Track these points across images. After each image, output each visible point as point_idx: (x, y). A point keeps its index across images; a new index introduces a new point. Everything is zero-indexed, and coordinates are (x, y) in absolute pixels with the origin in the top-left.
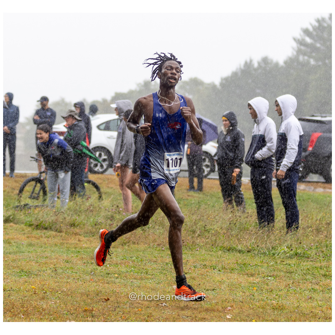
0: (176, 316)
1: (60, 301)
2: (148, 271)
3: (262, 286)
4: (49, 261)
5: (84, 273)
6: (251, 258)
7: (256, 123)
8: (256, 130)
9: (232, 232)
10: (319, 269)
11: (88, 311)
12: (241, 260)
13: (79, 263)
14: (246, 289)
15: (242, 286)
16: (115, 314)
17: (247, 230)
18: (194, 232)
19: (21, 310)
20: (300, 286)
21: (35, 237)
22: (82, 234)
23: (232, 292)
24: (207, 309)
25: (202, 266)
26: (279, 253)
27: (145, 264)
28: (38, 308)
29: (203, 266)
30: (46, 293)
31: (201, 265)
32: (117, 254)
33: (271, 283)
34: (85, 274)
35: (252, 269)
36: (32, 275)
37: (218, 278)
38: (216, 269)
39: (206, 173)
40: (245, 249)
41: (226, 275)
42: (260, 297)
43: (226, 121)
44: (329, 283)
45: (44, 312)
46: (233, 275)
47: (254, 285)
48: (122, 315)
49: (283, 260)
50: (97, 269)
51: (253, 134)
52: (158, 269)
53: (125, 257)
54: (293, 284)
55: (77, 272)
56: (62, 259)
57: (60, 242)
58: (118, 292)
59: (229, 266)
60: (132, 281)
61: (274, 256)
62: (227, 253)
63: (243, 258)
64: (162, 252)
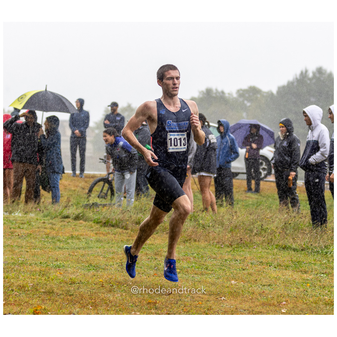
0: (234, 309)
1: (126, 294)
2: (208, 267)
3: (315, 283)
4: (115, 256)
6: (305, 256)
7: (311, 129)
8: (310, 135)
9: (287, 231)
11: (152, 303)
12: (295, 258)
13: (144, 258)
14: (300, 286)
15: (296, 282)
16: (177, 307)
17: (302, 230)
18: (252, 231)
19: (89, 302)
21: (102, 234)
23: (286, 288)
24: (263, 303)
25: (259, 262)
27: (206, 260)
28: (105, 300)
30: (113, 286)
31: (258, 262)
32: (180, 250)
33: (324, 280)
34: (149, 269)
36: (100, 269)
37: (274, 275)
38: (272, 266)
39: (263, 176)
40: (299, 248)
41: (281, 271)
42: (314, 293)
43: (283, 127)
45: (110, 304)
46: (288, 271)
47: (307, 281)
48: (184, 307)
50: (161, 264)
51: (307, 140)
52: (217, 265)
53: (186, 254)
55: (141, 267)
57: (125, 238)
58: (179, 286)
59: (284, 263)
60: (193, 276)
61: (327, 255)
62: (282, 251)
63: (297, 256)
64: (222, 249)
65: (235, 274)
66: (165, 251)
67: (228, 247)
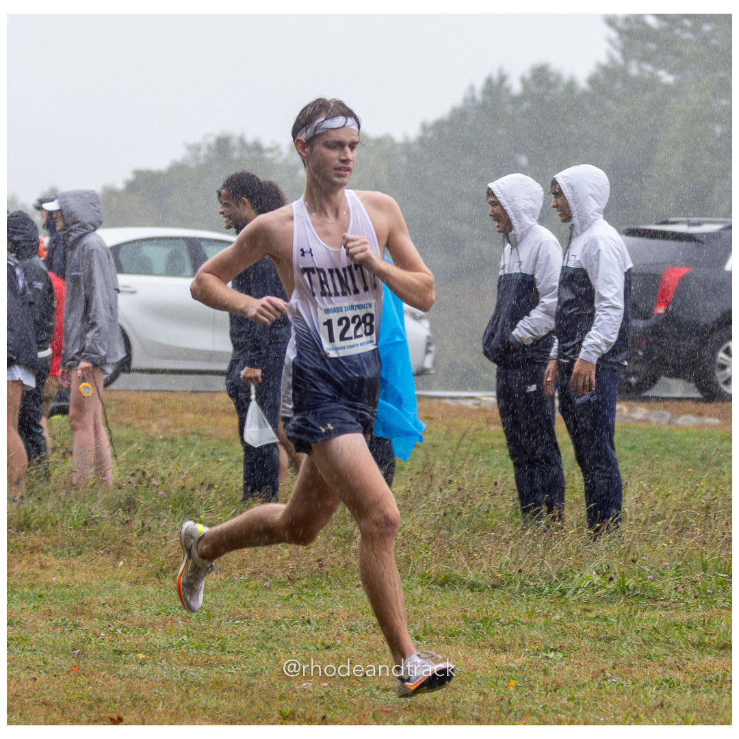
2: (225, 643)
3: (531, 677)
5: (54, 652)
6: (503, 603)
7: (509, 242)
8: (511, 260)
9: (450, 535)
10: (684, 628)
12: (475, 610)
13: (41, 625)
14: (489, 686)
15: (478, 677)
17: (492, 531)
20: (634, 674)
22: (49, 550)
25: (371, 626)
26: (577, 589)
27: (219, 624)
29: (374, 627)
33: (555, 667)
34: (57, 655)
40: (485, 580)
41: (434, 649)
42: (527, 706)
44: (711, 664)
46: (454, 648)
47: (509, 673)
49: (589, 607)
50: (90, 640)
51: (501, 273)
52: (252, 637)
53: (163, 608)
54: (614, 668)
55: (35, 650)
59: (443, 626)
60: (182, 670)
61: (566, 596)
62: (437, 592)
63: (480, 604)
64: (265, 592)
66: (103, 602)
67: (284, 586)
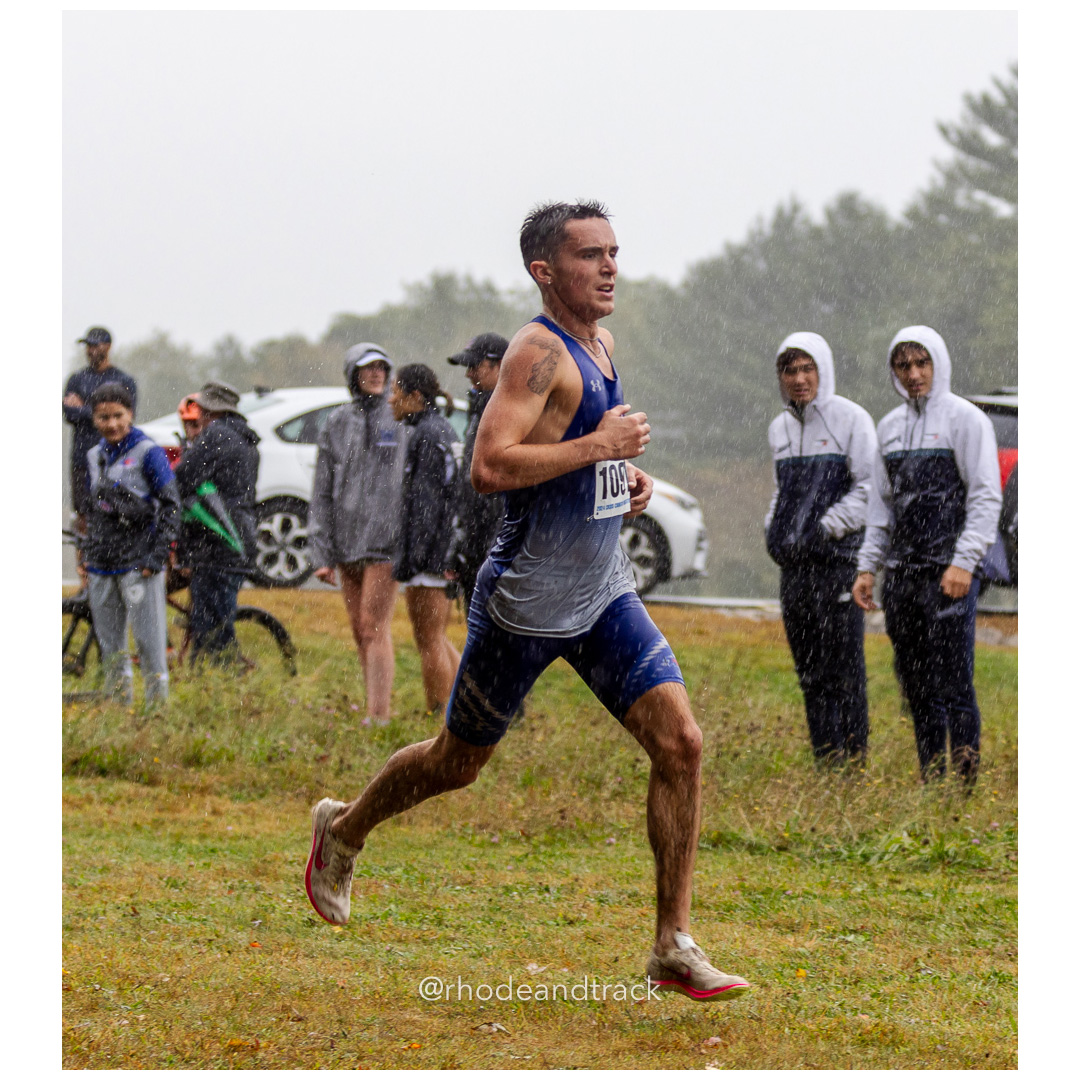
2: (443, 915)
3: (825, 965)
4: (111, 880)
5: (229, 922)
6: (790, 871)
9: (726, 781)
12: (756, 878)
13: (213, 888)
14: (773, 976)
15: (759, 964)
16: (331, 1060)
17: (778, 778)
18: (598, 783)
20: (955, 965)
22: (224, 791)
24: (641, 1043)
25: (625, 896)
26: (884, 854)
27: (435, 890)
28: (75, 1039)
29: (629, 897)
30: (102, 989)
31: (621, 893)
33: (856, 953)
34: (233, 926)
35: (793, 906)
40: (769, 841)
41: (703, 927)
42: (819, 1003)
45: (93, 1054)
46: (729, 926)
47: (797, 961)
48: (354, 1061)
49: (898, 877)
50: (274, 908)
52: (476, 908)
53: (365, 868)
54: (929, 956)
55: (205, 920)
56: (155, 876)
57: (150, 816)
58: (341, 984)
59: (715, 898)
60: (389, 948)
61: (868, 864)
62: (708, 854)
63: (762, 871)
64: (492, 850)
65: (540, 940)
66: (291, 859)
67: (517, 843)
